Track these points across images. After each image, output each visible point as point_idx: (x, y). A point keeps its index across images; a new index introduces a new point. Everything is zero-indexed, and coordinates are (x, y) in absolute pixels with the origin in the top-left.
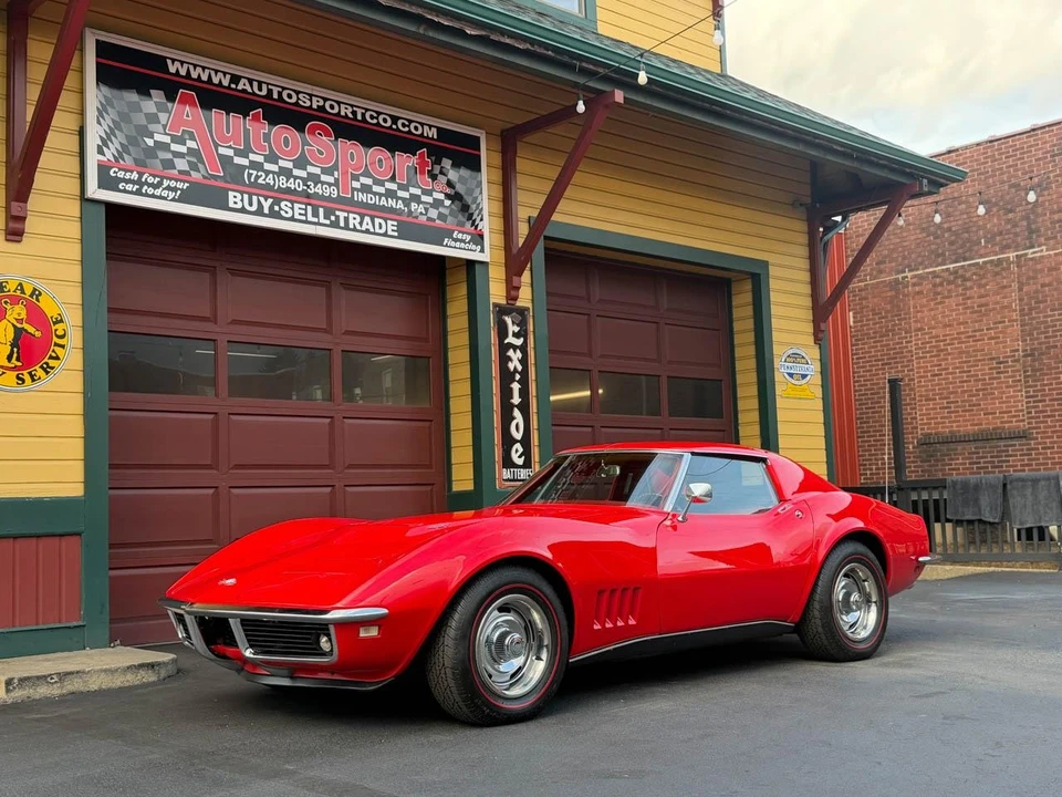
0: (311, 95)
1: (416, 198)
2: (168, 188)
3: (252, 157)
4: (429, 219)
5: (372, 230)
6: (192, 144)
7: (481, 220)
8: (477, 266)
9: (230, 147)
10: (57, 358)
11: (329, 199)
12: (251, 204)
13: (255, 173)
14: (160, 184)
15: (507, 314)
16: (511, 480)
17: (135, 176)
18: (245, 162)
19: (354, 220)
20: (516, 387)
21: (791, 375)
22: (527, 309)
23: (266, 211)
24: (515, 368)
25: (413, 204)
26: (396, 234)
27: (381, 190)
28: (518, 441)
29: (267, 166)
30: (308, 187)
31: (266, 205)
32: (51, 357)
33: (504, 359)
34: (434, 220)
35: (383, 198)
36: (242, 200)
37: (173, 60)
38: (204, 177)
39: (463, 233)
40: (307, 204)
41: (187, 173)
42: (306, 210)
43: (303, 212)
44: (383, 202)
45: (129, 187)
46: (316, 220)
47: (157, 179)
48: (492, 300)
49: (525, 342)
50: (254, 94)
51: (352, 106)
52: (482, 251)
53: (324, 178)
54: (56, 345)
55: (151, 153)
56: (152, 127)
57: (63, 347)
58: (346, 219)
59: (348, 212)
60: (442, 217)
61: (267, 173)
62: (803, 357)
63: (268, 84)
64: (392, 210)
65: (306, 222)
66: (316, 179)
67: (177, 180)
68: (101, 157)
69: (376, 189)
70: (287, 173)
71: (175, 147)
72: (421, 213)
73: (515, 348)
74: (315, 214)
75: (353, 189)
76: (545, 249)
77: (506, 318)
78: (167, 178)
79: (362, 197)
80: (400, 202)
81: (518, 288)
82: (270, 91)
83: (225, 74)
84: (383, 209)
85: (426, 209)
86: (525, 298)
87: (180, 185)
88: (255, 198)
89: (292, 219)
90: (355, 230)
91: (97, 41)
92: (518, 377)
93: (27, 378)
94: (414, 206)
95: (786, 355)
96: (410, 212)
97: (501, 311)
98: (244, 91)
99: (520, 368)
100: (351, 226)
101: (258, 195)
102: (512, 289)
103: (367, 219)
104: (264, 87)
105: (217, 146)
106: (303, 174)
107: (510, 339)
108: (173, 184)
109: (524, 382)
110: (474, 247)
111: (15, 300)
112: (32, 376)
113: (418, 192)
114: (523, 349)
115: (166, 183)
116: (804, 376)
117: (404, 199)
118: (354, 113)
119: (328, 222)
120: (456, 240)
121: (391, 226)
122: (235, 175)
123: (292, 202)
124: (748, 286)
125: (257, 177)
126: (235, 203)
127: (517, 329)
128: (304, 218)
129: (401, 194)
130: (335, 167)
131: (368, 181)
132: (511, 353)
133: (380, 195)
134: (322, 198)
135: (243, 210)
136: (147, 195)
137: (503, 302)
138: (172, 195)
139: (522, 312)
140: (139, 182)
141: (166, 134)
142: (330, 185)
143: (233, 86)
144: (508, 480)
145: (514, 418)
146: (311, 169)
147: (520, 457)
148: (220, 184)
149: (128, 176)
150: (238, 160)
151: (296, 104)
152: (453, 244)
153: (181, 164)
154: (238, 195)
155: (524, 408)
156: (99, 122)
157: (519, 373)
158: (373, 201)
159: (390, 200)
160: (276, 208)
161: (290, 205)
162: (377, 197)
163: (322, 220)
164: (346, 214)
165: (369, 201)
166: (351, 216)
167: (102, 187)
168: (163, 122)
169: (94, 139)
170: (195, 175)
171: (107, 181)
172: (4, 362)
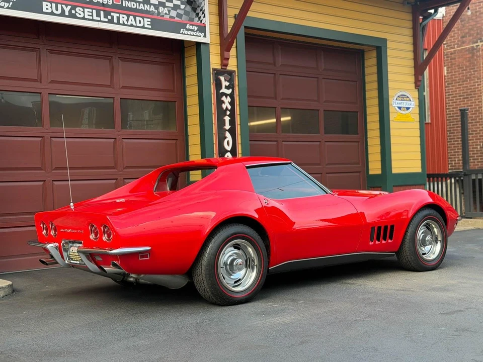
1: (163, 5)
2: (6, 1)
4: (171, 17)
5: (135, 24)
7: (204, 17)
8: (202, 45)
11: (107, 5)
12: (57, 9)
15: (222, 75)
19: (123, 18)
20: (227, 119)
21: (400, 108)
22: (234, 72)
23: (67, 14)
24: (227, 108)
25: (160, 8)
26: (150, 27)
28: (228, 151)
31: (67, 10)
33: (220, 102)
34: (174, 18)
35: (141, 5)
36: (51, 7)
39: (193, 25)
40: (92, 9)
42: (92, 12)
43: (91, 14)
44: (141, 7)
46: (98, 19)
48: (212, 66)
49: (233, 91)
52: (205, 36)
58: (118, 18)
59: (119, 13)
60: (179, 15)
62: (408, 97)
64: (147, 12)
65: (93, 20)
72: (166, 14)
73: (226, 95)
74: (98, 15)
76: (245, 33)
77: (221, 77)
79: (128, 4)
80: (152, 6)
81: (228, 59)
84: (141, 11)
85: (169, 11)
86: (232, 65)
88: (59, 6)
89: (84, 18)
90: (124, 24)
92: (228, 113)
94: (161, 9)
95: (397, 96)
96: (159, 13)
97: (217, 73)
99: (229, 107)
100: (121, 22)
101: (61, 4)
102: (224, 60)
103: (131, 18)
107: (224, 90)
109: (232, 116)
110: (200, 34)
114: (232, 96)
116: (408, 109)
117: (155, 5)
119: (106, 20)
120: (188, 30)
121: (147, 22)
123: (83, 8)
124: (374, 54)
126: (47, 9)
127: (227, 84)
128: (91, 18)
129: (153, 2)
132: (224, 98)
133: (140, 2)
134: (103, 5)
135: (52, 14)
137: (219, 67)
138: (7, 5)
139: (231, 73)
145: (226, 138)
152: (186, 32)
154: (49, 4)
155: (232, 131)
157: (229, 111)
158: (135, 7)
159: (145, 5)
160: (73, 12)
161: (82, 10)
162: (138, 4)
163: (103, 19)
164: (118, 15)
165: (133, 7)
166: (121, 16)
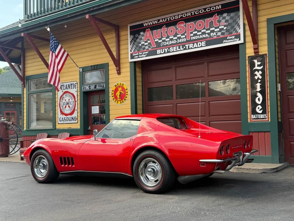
0: (178, 15)
1: (213, 31)
2: (144, 54)
3: (163, 39)
4: (217, 36)
5: (197, 47)
6: (149, 42)
7: (240, 29)
8: (240, 46)
9: (158, 39)
10: (127, 97)
11: (184, 42)
12: (162, 51)
13: (163, 43)
14: (142, 54)
16: (256, 119)
17: (137, 54)
18: (161, 41)
20: (258, 85)
22: (266, 55)
23: (166, 52)
24: (258, 78)
25: (211, 34)
26: (205, 45)
27: (200, 33)
28: (259, 104)
29: (167, 40)
30: (178, 41)
32: (126, 97)
33: (253, 75)
34: (219, 36)
35: (201, 36)
36: (160, 51)
37: (145, 23)
38: (152, 49)
39: (231, 36)
40: (177, 46)
41: (148, 49)
42: (177, 48)
43: (176, 49)
45: (137, 57)
46: (179, 50)
48: (247, 55)
49: (264, 67)
50: (164, 22)
51: (191, 12)
52: (240, 40)
53: (182, 37)
54: (127, 94)
55: (140, 47)
56: (141, 41)
57: (127, 95)
58: (189, 46)
59: (189, 44)
60: (223, 34)
61: (166, 42)
63: (167, 18)
64: (204, 38)
65: (177, 51)
66: (179, 38)
68: (131, 52)
69: (198, 34)
70: (172, 40)
71: (145, 44)
72: (215, 35)
73: (258, 70)
74: (179, 48)
75: (191, 37)
77: (254, 60)
78: (144, 52)
79: (194, 38)
80: (207, 34)
81: (256, 48)
82: (167, 19)
83: (156, 20)
84: (201, 39)
85: (216, 34)
86: (263, 51)
87: (147, 53)
88: (163, 49)
89: (173, 52)
90: (191, 48)
91: (130, 26)
92: (259, 81)
93: (122, 102)
94: (212, 34)
96: (210, 37)
97: (251, 58)
98: (161, 22)
99: (260, 77)
100: (190, 48)
101: (164, 48)
102: (254, 49)
103: (195, 44)
104: (166, 19)
105: (154, 39)
106: (176, 38)
107: (256, 68)
108: (145, 53)
109: (263, 82)
110: (236, 40)
111: (120, 87)
112: (123, 101)
113: (213, 29)
114: (263, 70)
115: (144, 53)
117: (208, 33)
118: (191, 14)
119: (183, 49)
121: (203, 43)
122: (158, 45)
123: (173, 47)
125: (164, 44)
127: (259, 63)
128: (176, 50)
129: (207, 32)
130: (185, 32)
131: (196, 32)
132: (256, 73)
133: (200, 35)
134: (182, 43)
135: (161, 54)
136: (140, 57)
137: (253, 54)
138: (145, 55)
139: (263, 56)
140: (138, 55)
141: (144, 42)
142: (183, 38)
143: (158, 23)
144: (254, 119)
145: (257, 96)
146: (178, 36)
147: (260, 110)
148: (156, 49)
149: (136, 54)
150: (159, 41)
151: (175, 19)
152: (227, 41)
153: (147, 47)
155: (263, 92)
156: (131, 45)
157: (260, 79)
158: (197, 38)
159: (203, 35)
160: (169, 50)
161: (172, 48)
162: (199, 36)
163: (181, 49)
164: (188, 45)
165: (196, 38)
166: (190, 45)
167: (131, 58)
168: (143, 39)
169: (130, 49)
170: (150, 49)
171: (132, 57)
172: (118, 99)
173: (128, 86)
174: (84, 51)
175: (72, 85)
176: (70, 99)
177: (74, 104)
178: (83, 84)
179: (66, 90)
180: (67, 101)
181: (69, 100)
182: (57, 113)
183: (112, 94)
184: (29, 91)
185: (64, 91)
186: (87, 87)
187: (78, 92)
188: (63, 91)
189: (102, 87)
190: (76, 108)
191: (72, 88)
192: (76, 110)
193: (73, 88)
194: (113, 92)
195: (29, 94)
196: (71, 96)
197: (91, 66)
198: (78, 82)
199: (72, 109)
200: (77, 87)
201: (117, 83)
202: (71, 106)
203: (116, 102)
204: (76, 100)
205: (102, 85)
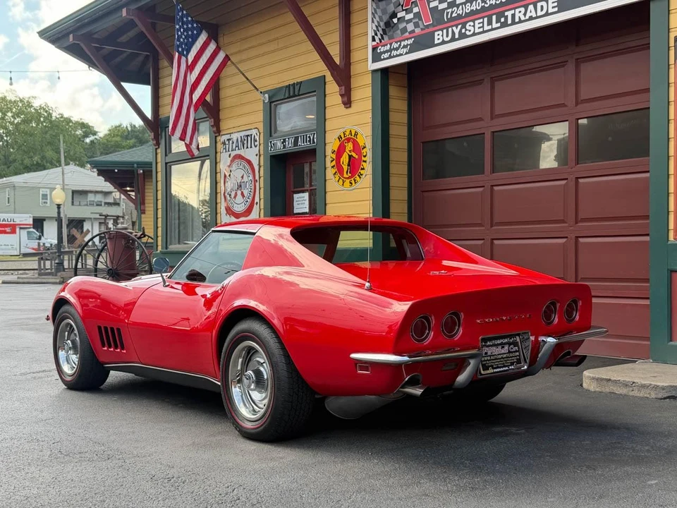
2: (405, 47)
5: (534, 16)
8: (651, 4)
10: (363, 169)
11: (501, 4)
12: (447, 36)
13: (450, 10)
14: (400, 45)
17: (388, 47)
18: (444, 5)
19: (519, 13)
23: (457, 36)
26: (556, 9)
29: (459, 1)
30: (486, 3)
31: (457, 32)
32: (361, 169)
36: (442, 36)
38: (422, 29)
40: (483, 18)
41: (413, 31)
42: (483, 23)
43: (481, 25)
45: (386, 55)
46: (490, 27)
47: (399, 43)
48: (674, 34)
55: (396, 27)
56: (396, 10)
57: (365, 161)
58: (513, 16)
59: (515, 8)
61: (458, 6)
65: (484, 32)
67: (407, 39)
68: (374, 43)
71: (408, 17)
74: (490, 23)
78: (402, 40)
87: (410, 42)
88: (450, 30)
89: (474, 34)
90: (521, 21)
93: (353, 182)
100: (517, 20)
101: (452, 27)
103: (531, 7)
105: (429, 3)
108: (406, 43)
111: (349, 140)
112: (355, 181)
115: (402, 44)
119: (499, 25)
121: (552, 4)
122: (438, 18)
123: (474, 21)
125: (452, 12)
126: (438, 39)
128: (481, 30)
134: (496, 6)
135: (444, 42)
136: (394, 57)
138: (405, 50)
140: (390, 50)
141: (403, 10)
148: (431, 29)
149: (385, 48)
150: (441, 7)
153: (410, 27)
154: (441, 33)
156: (373, 22)
160: (463, 31)
161: (472, 24)
163: (495, 25)
164: (513, 12)
166: (517, 10)
167: (374, 61)
168: (402, 4)
169: (371, 33)
170: (418, 31)
171: (376, 58)
172: (345, 175)
173: (366, 137)
174: (273, 46)
175: (249, 138)
176: (245, 176)
177: (253, 187)
178: (271, 136)
179: (237, 152)
180: (239, 180)
181: (242, 177)
182: (218, 211)
183: (332, 161)
184: (166, 155)
185: (233, 154)
186: (279, 144)
187: (260, 156)
188: (230, 155)
189: (310, 141)
190: (257, 200)
191: (249, 146)
192: (257, 203)
193: (251, 147)
194: (334, 156)
195: (166, 163)
196: (247, 166)
197: (287, 86)
198: (262, 131)
199: (249, 200)
200: (260, 145)
201: (343, 130)
202: (246, 193)
203: (341, 181)
204: (257, 178)
205: (309, 137)
